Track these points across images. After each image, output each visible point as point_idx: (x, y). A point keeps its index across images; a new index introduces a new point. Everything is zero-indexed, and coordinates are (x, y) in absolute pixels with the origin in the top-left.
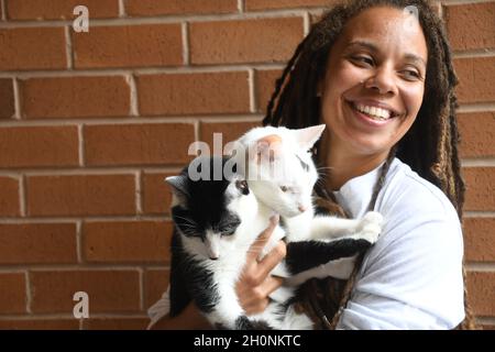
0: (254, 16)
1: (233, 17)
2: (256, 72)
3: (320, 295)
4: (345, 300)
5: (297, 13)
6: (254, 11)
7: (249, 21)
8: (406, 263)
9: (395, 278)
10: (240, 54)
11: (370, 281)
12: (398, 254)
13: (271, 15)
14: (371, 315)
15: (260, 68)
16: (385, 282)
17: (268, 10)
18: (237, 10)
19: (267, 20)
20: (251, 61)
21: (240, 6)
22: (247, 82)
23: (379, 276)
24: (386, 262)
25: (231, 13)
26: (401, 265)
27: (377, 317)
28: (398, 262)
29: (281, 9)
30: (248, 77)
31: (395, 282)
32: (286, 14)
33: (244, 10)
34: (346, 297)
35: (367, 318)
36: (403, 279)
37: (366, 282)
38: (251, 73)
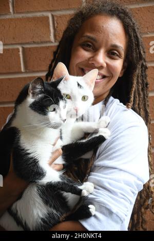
0: (20, 16)
1: (8, 17)
2: (23, 49)
3: (76, 168)
4: (88, 171)
5: (45, 14)
6: (20, 13)
7: (18, 19)
8: (121, 149)
9: (115, 157)
10: (14, 38)
11: (102, 160)
12: (117, 145)
13: (30, 15)
14: (103, 178)
15: (26, 46)
16: (111, 159)
17: (28, 12)
18: (10, 12)
19: (28, 19)
20: (20, 42)
21: (11, 11)
22: (19, 55)
23: (107, 157)
24: (111, 149)
25: (6, 14)
26: (119, 150)
27: (106, 178)
28: (117, 149)
29: (36, 12)
30: (19, 52)
31: (116, 159)
32: (39, 14)
33: (14, 13)
34: (89, 169)
35: (102, 179)
36: (120, 158)
37: (100, 161)
38: (21, 49)
